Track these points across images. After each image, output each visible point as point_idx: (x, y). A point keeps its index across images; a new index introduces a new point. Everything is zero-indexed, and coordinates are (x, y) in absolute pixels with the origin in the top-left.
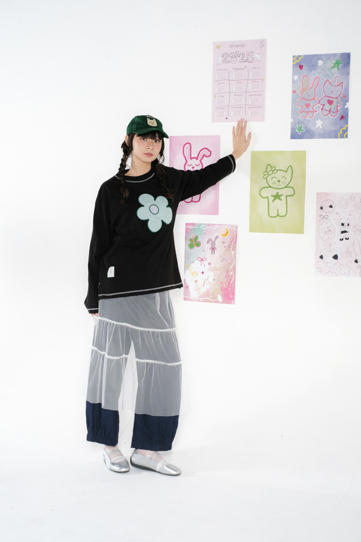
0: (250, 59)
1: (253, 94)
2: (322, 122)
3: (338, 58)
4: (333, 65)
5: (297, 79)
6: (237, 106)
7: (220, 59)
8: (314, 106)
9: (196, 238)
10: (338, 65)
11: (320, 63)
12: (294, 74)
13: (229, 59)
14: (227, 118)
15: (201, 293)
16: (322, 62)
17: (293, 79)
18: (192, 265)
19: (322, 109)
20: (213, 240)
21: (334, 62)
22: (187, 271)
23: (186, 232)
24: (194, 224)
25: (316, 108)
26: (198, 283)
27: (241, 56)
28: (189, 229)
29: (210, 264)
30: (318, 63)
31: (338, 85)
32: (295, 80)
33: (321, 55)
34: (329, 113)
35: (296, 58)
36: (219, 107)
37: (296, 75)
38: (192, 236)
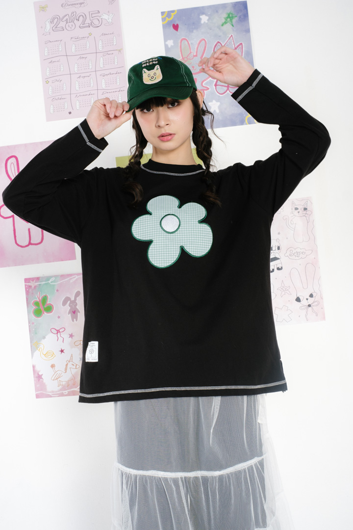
0: (96, 22)
1: (107, 72)
2: (218, 104)
3: (229, 10)
4: (224, 20)
5: (173, 44)
6: (85, 94)
7: (48, 26)
8: (202, 82)
9: (45, 299)
10: (231, 20)
11: (204, 19)
12: (166, 39)
13: (62, 24)
14: (70, 113)
15: (64, 383)
16: (207, 18)
17: (166, 46)
18: (43, 342)
19: (216, 85)
20: (73, 299)
21: (225, 15)
22: (37, 353)
23: (27, 293)
24: (38, 279)
25: (206, 84)
26: (56, 368)
27: (81, 18)
28: (30, 287)
29: (71, 336)
30: (200, 19)
31: (236, 49)
32: (169, 46)
33: (203, 7)
34: (228, 89)
35: (166, 15)
36: (57, 98)
37: (170, 39)
38: (37, 297)
